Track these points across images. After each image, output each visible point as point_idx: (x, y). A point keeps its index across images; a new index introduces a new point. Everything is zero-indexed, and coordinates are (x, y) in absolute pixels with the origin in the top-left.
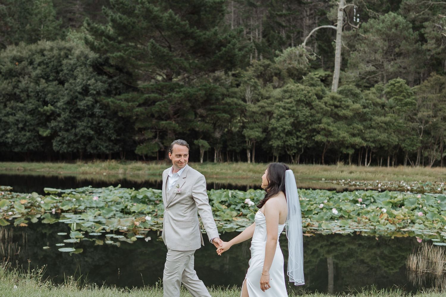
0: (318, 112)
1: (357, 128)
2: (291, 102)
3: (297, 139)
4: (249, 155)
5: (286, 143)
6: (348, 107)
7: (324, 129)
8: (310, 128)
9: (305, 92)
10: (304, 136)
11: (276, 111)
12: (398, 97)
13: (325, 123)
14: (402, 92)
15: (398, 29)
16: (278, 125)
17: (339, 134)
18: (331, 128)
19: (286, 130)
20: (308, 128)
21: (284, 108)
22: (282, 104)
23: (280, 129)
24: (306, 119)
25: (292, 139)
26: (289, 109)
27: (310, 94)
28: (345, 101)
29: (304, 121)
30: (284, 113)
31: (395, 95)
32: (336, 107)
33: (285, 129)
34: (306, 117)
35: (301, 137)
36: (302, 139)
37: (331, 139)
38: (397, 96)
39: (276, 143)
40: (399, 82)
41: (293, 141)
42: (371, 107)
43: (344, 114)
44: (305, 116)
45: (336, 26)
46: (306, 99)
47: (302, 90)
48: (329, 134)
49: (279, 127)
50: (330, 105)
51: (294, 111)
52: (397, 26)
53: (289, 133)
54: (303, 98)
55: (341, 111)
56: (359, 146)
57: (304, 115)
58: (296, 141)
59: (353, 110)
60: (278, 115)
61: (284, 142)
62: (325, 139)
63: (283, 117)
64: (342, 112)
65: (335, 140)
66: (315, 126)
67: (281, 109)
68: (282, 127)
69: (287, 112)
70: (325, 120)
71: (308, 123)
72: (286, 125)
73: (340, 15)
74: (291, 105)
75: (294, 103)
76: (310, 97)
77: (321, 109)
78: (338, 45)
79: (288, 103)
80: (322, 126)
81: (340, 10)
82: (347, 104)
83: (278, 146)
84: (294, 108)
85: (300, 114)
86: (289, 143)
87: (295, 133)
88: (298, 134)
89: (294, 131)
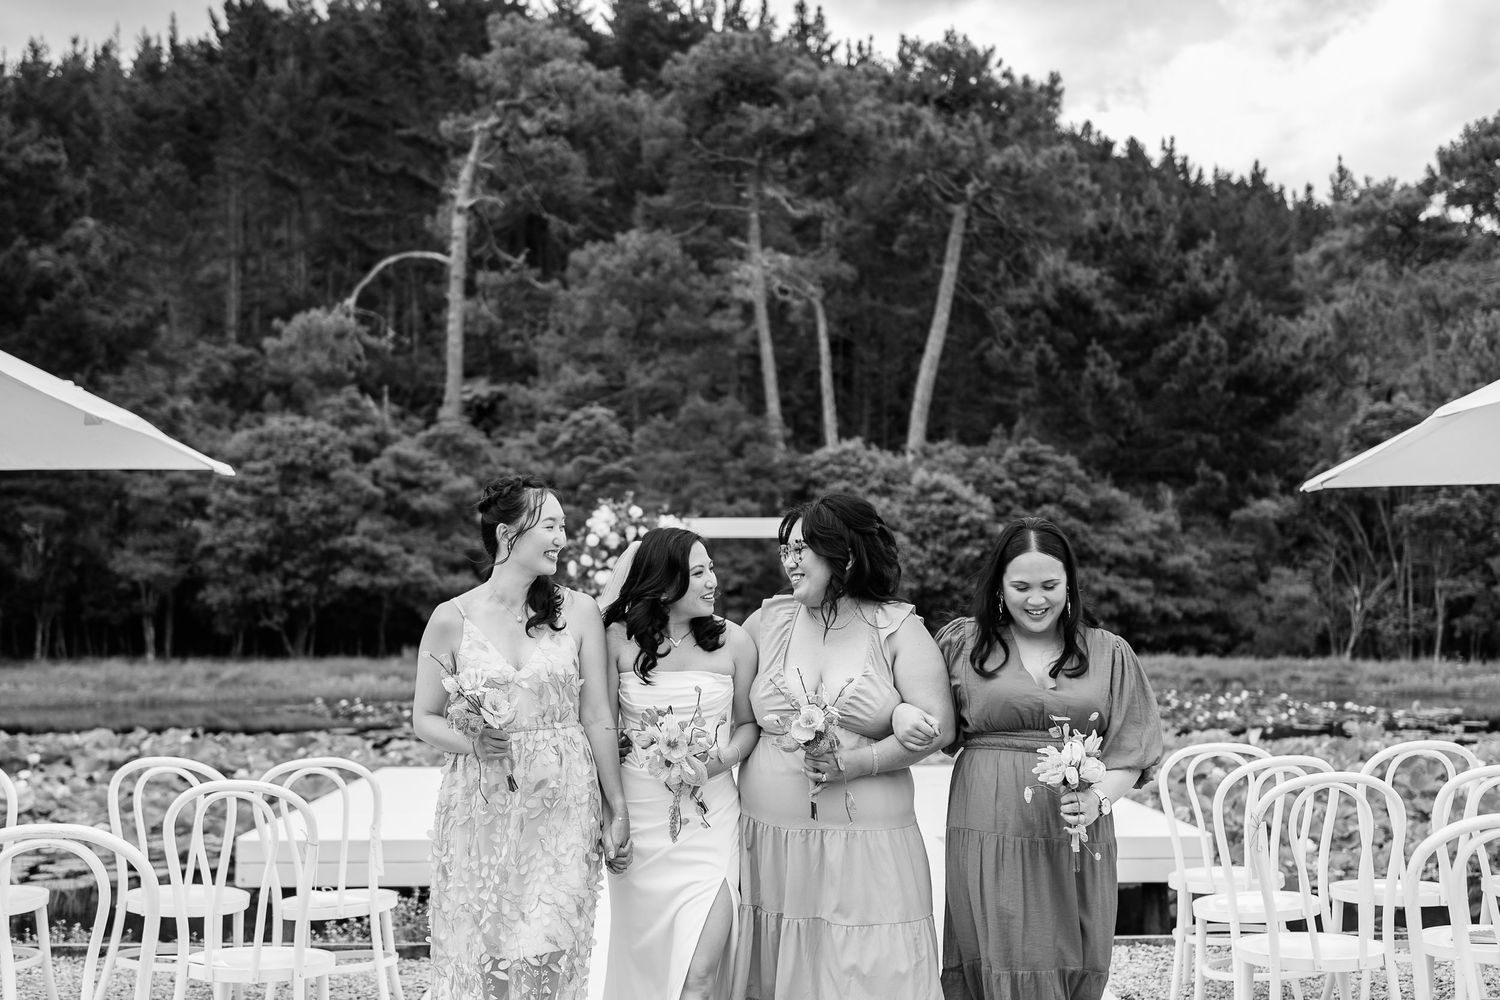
0: (347, 501)
1: (461, 545)
2: (265, 471)
3: (284, 582)
4: (150, 635)
5: (250, 595)
6: (437, 485)
7: (361, 551)
8: (323, 546)
9: (311, 441)
10: (305, 573)
11: (215, 498)
12: (586, 459)
13: (365, 534)
14: (598, 443)
15: (659, 272)
16: (219, 539)
17: (406, 565)
18: (382, 549)
19: (244, 556)
20: (318, 547)
23: (224, 552)
24: (308, 522)
25: (269, 582)
26: (256, 492)
27: (326, 449)
28: (431, 469)
29: (301, 527)
30: (237, 502)
31: (581, 453)
32: (408, 485)
33: (239, 551)
34: (309, 515)
35: (296, 575)
36: (300, 582)
37: (383, 581)
38: (588, 454)
39: (214, 596)
40: (592, 417)
41: (270, 587)
43: (424, 506)
44: (305, 514)
45: (448, 254)
46: (314, 463)
47: (305, 435)
48: (376, 564)
49: (221, 546)
50: (389, 479)
51: (271, 496)
53: (258, 564)
54: (303, 459)
55: (419, 497)
57: (304, 509)
58: (277, 586)
59: (453, 494)
60: (219, 510)
61: (244, 591)
62: (365, 582)
63: (238, 514)
64: (421, 501)
65: (394, 581)
66: (338, 542)
67: (231, 493)
69: (248, 499)
70: (364, 524)
71: (316, 534)
72: (242, 539)
73: (458, 224)
74: (262, 479)
75: (274, 475)
76: (325, 457)
77: (356, 491)
78: (454, 308)
79: (255, 473)
80: (354, 541)
81: (460, 211)
82: (436, 476)
83: (222, 603)
84: (275, 489)
85: (291, 506)
86: (258, 593)
87: (280, 563)
88: (288, 566)
89: (276, 558)
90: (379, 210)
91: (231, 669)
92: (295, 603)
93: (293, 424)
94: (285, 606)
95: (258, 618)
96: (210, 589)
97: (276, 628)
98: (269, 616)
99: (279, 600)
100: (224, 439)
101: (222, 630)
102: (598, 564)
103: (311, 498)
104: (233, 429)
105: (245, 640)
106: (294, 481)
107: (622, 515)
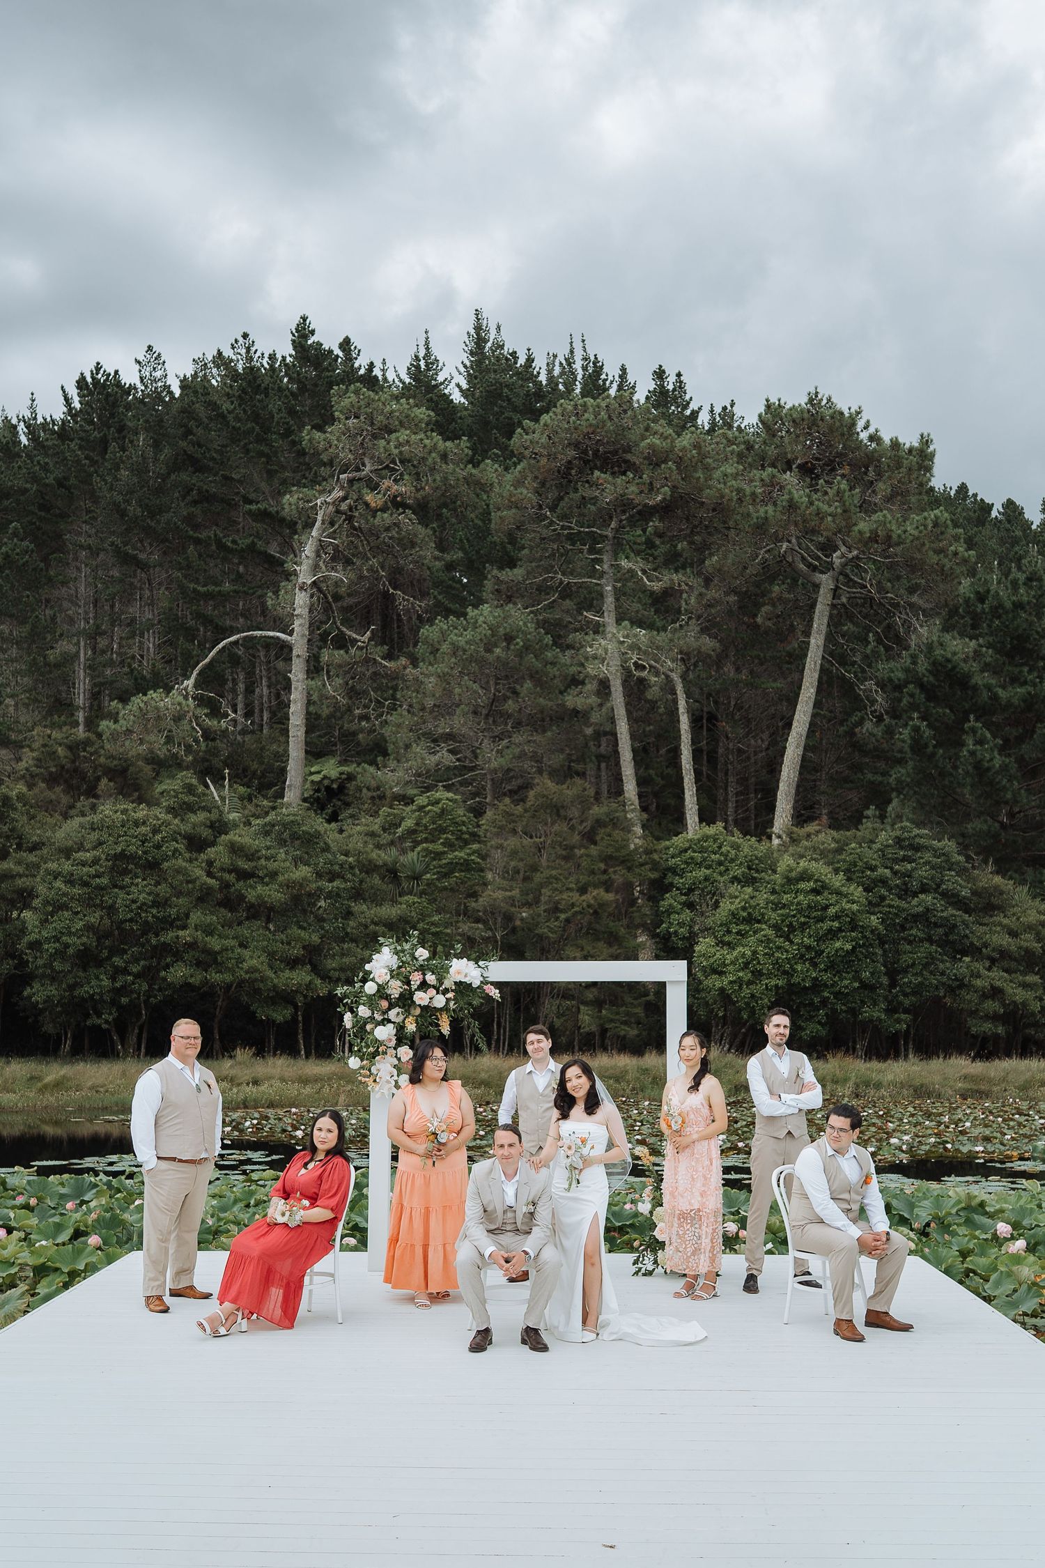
0: (179, 894)
2: (96, 861)
3: (113, 979)
5: (76, 993)
6: (274, 875)
7: (192, 945)
8: (154, 942)
9: (143, 829)
10: (135, 969)
11: (41, 889)
12: (431, 846)
13: (197, 927)
14: (443, 830)
15: (512, 647)
16: (45, 933)
17: (240, 960)
18: (215, 943)
19: (71, 951)
20: (148, 941)
21: (70, 881)
22: (67, 866)
23: (50, 947)
24: (138, 915)
25: (97, 978)
26: (86, 884)
27: (158, 837)
28: (268, 859)
29: (131, 920)
30: (64, 895)
31: (426, 840)
32: (244, 875)
33: (67, 946)
34: (139, 908)
35: (125, 971)
36: (130, 978)
37: (215, 977)
38: (433, 841)
39: (38, 993)
40: (437, 802)
41: (99, 983)
42: (354, 875)
43: (259, 897)
44: (134, 906)
45: (291, 633)
46: (145, 853)
47: (137, 824)
48: (208, 960)
49: (48, 940)
50: (222, 869)
51: (100, 888)
52: (509, 639)
53: (86, 959)
54: (133, 848)
55: (254, 888)
56: (305, 996)
57: (134, 901)
58: (106, 982)
59: (288, 885)
60: (46, 902)
61: (72, 988)
62: (197, 978)
63: (64, 907)
64: (255, 892)
65: (228, 977)
66: (168, 936)
67: (58, 884)
68: (57, 939)
69: (77, 891)
70: (196, 917)
71: (147, 928)
72: (70, 934)
73: (301, 600)
74: (92, 871)
75: (104, 865)
76: (158, 847)
77: (188, 882)
78: (296, 689)
79: (83, 864)
80: (185, 935)
81: (301, 588)
82: (272, 866)
83: (48, 1000)
84: (104, 881)
85: (121, 898)
86: (85, 991)
87: (109, 958)
88: (117, 961)
89: (105, 953)
90: (227, 586)
91: (54, 1071)
92: (124, 1000)
93: (125, 812)
94: (114, 1002)
95: (87, 1016)
96: (36, 985)
97: (104, 1026)
98: (99, 1015)
99: (107, 998)
100: (55, 827)
101: (49, 1028)
102: (378, 1017)
103: (141, 889)
104: (66, 816)
105: (74, 1038)
106: (125, 872)
107: (407, 958)
